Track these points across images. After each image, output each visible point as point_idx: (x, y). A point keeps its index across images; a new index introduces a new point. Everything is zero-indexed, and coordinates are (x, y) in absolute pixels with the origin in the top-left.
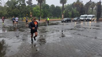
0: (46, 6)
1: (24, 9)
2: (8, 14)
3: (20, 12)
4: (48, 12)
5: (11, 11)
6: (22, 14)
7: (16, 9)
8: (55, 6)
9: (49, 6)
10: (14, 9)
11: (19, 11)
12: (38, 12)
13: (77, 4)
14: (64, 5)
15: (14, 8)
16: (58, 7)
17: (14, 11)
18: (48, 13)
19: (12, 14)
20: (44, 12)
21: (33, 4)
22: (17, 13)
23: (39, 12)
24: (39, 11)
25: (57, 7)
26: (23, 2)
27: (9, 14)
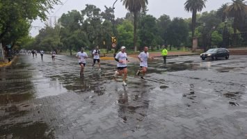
0: (147, 20)
1: (98, 30)
2: (62, 44)
4: (152, 34)
5: (69, 36)
6: (91, 42)
7: (78, 31)
8: (172, 19)
9: (155, 19)
10: (76, 32)
11: (85, 34)
12: (127, 35)
13: (236, 8)
14: (198, 13)
15: (76, 29)
16: (178, 21)
17: (74, 35)
18: (152, 37)
19: (71, 43)
20: (141, 36)
21: (115, 19)
22: (80, 41)
23: (130, 37)
24: (129, 32)
25: (176, 20)
26: (94, 14)
27: (64, 42)
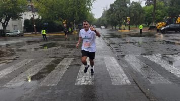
3: (118, 17)
